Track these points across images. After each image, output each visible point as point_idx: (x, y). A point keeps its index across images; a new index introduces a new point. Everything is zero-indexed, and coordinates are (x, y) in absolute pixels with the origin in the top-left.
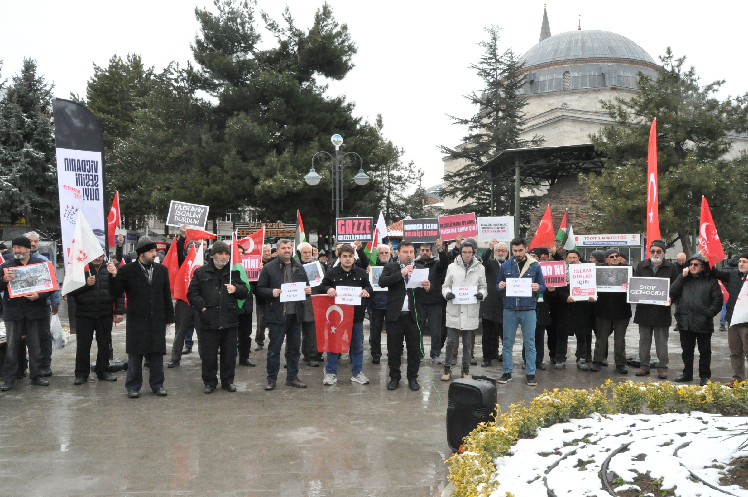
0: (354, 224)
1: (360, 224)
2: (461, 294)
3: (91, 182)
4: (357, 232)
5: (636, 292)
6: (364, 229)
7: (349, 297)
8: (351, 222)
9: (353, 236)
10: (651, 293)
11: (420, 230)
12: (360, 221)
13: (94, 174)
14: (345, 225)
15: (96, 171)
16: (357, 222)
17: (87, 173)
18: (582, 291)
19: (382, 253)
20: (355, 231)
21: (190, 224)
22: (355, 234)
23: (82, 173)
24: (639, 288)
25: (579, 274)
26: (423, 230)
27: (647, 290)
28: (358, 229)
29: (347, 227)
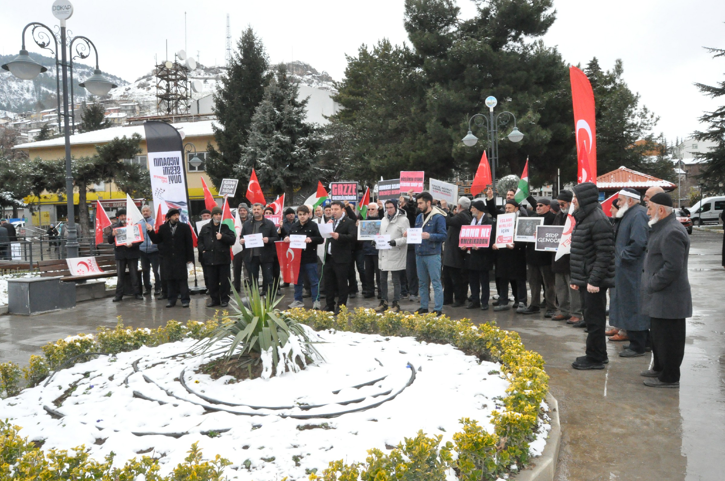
0: (344, 187)
1: (348, 187)
2: (379, 241)
3: (174, 172)
4: (346, 194)
5: (542, 240)
6: (351, 192)
7: (299, 243)
8: (341, 186)
9: (343, 197)
10: (554, 241)
11: (389, 190)
12: (349, 185)
13: (177, 165)
14: (337, 188)
15: (178, 164)
16: (346, 186)
17: (171, 166)
18: (504, 239)
19: (369, 210)
20: (345, 193)
21: (228, 193)
22: (344, 195)
23: (168, 166)
24: (544, 236)
25: (504, 223)
26: (391, 190)
27: (551, 238)
28: (347, 192)
29: (339, 189)
